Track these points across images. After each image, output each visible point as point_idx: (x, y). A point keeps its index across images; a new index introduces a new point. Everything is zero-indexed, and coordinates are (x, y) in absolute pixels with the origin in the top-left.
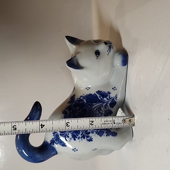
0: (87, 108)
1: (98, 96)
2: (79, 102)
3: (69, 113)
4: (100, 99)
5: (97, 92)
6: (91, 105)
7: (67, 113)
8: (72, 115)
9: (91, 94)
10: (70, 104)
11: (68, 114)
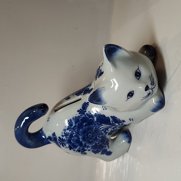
0: (94, 127)
1: (111, 120)
2: (89, 118)
3: (74, 125)
4: (111, 122)
5: (111, 116)
6: (100, 125)
7: (72, 125)
8: (76, 130)
9: (104, 116)
10: (79, 115)
11: (73, 127)
